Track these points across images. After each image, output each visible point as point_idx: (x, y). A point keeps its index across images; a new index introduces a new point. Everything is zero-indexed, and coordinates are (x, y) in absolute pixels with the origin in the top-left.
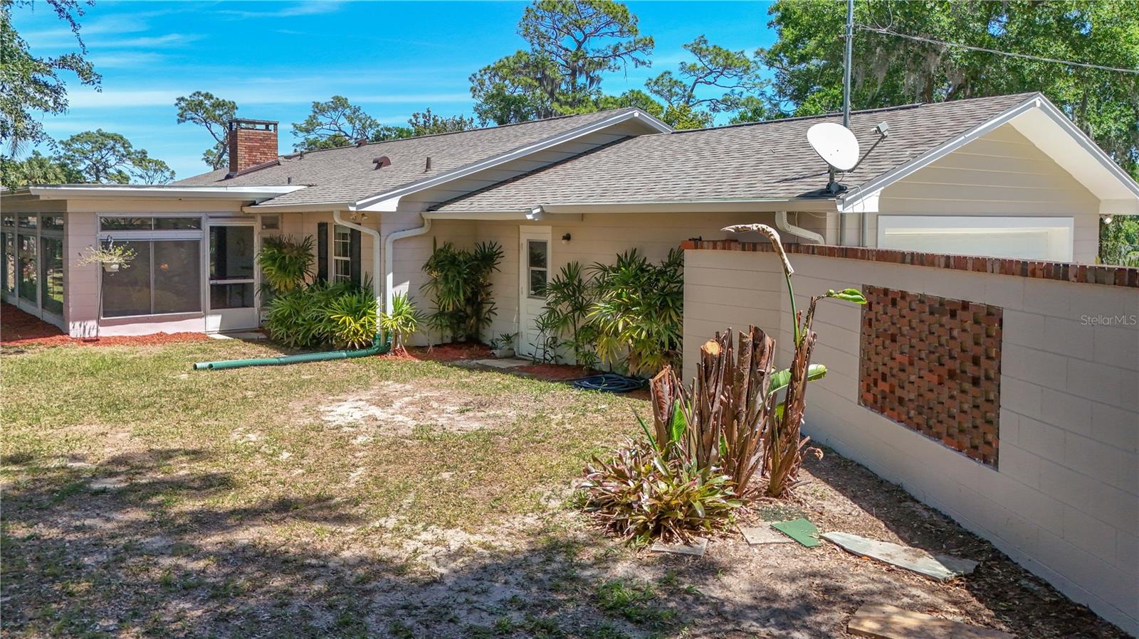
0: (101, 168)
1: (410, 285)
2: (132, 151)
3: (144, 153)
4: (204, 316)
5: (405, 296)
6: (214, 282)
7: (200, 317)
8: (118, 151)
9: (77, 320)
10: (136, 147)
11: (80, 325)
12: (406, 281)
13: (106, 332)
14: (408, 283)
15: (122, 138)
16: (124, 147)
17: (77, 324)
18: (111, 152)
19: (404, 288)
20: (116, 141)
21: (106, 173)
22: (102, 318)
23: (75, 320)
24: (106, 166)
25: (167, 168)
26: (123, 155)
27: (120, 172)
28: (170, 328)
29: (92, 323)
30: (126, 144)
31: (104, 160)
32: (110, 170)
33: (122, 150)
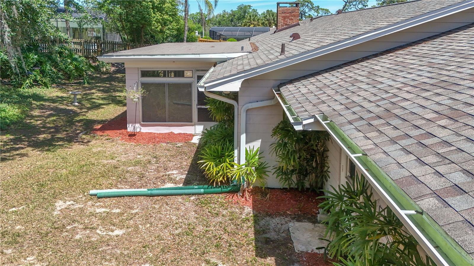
0: (303, 13)
1: (261, 142)
2: (314, 6)
3: (318, 7)
4: (194, 125)
5: (257, 151)
6: (200, 107)
7: (192, 125)
8: (309, 7)
9: (131, 123)
10: (315, 5)
11: (132, 126)
12: (259, 139)
13: (145, 130)
14: (260, 141)
15: (310, 1)
16: (311, 5)
17: (131, 125)
18: (307, 7)
19: (257, 145)
20: (308, 3)
21: (305, 15)
22: (142, 123)
23: (129, 123)
24: (305, 13)
25: (329, 12)
26: (311, 8)
27: (310, 15)
28: (177, 130)
29: (137, 125)
30: (312, 4)
31: (304, 10)
32: (306, 14)
33: (310, 6)
